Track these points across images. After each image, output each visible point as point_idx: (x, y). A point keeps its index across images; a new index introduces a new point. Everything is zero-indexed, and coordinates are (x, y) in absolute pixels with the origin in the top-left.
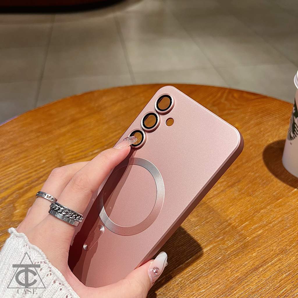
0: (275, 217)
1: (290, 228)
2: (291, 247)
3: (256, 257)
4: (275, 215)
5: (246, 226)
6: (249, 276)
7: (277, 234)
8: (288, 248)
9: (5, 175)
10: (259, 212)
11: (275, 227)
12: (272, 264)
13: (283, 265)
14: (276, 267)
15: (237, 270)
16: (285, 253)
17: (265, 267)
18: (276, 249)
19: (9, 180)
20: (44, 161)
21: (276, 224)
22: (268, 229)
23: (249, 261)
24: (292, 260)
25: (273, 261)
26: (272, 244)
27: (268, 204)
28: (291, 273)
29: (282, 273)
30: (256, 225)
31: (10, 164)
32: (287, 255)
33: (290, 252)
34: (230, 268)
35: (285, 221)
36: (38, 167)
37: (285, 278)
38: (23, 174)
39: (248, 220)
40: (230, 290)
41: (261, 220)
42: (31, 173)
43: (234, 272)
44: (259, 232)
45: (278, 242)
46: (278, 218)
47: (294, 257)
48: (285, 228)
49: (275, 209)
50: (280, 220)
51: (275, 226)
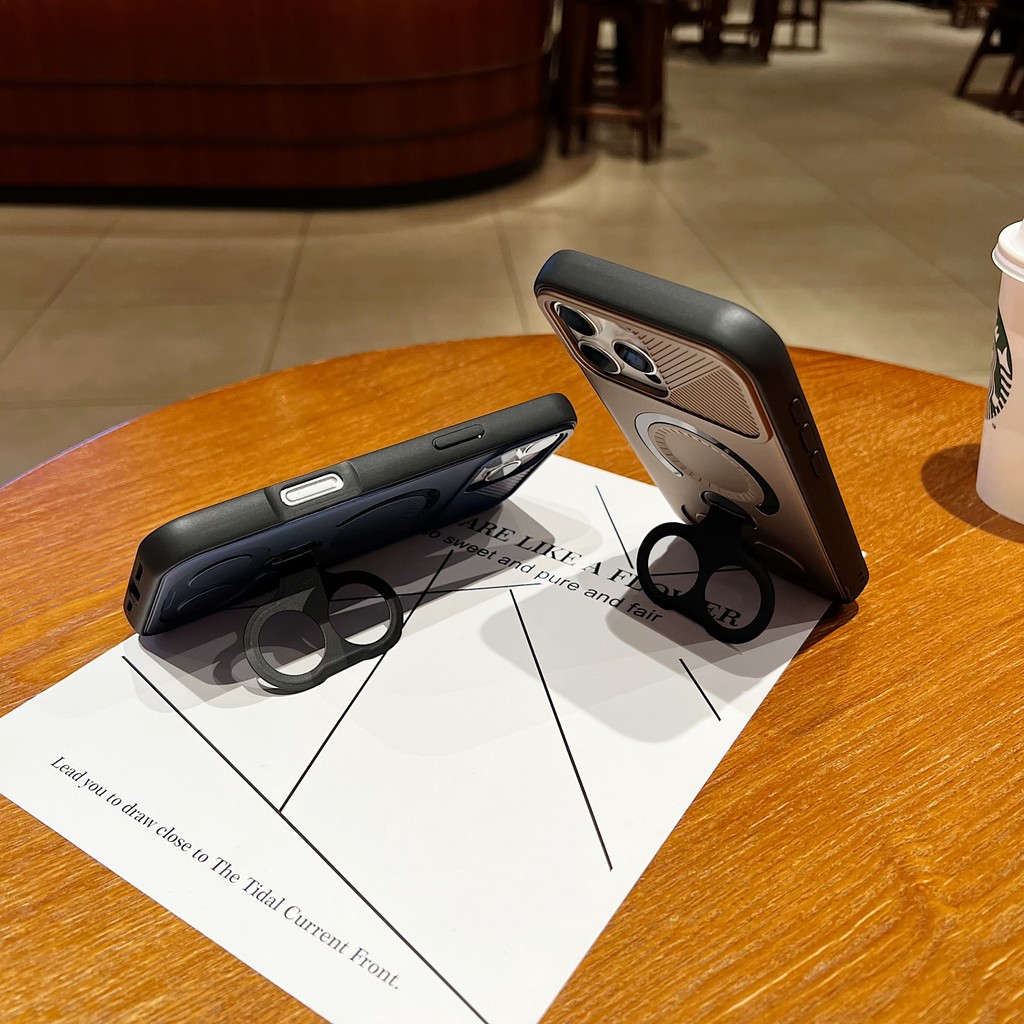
0: (882, 608)
1: (923, 629)
2: (927, 666)
8: (919, 668)
11: (884, 628)
13: (907, 701)
18: (888, 671)
23: (818, 696)
34: (769, 711)
35: (909, 615)
37: (914, 726)
47: (935, 687)
48: (909, 629)
50: (895, 613)
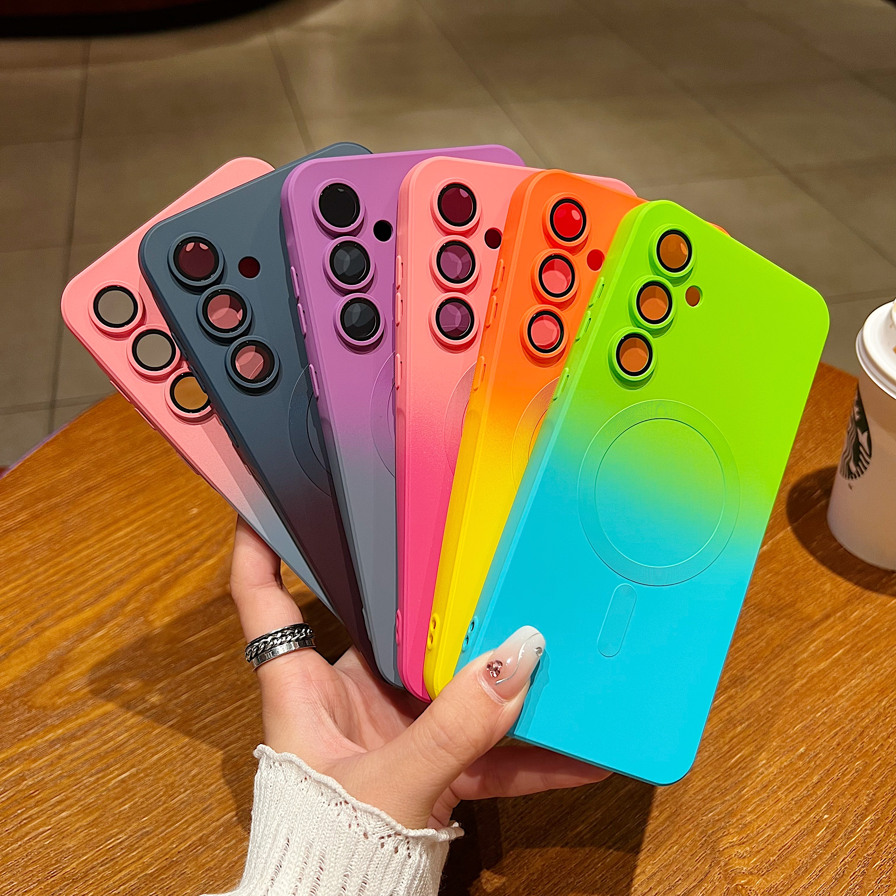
2: (753, 671)
9: (109, 551)
13: (736, 708)
16: (741, 683)
19: (120, 560)
20: (195, 511)
24: (753, 697)
28: (751, 723)
29: (734, 725)
31: (116, 521)
32: (745, 687)
33: (752, 681)
36: (184, 528)
37: (740, 733)
38: (152, 546)
42: (170, 541)
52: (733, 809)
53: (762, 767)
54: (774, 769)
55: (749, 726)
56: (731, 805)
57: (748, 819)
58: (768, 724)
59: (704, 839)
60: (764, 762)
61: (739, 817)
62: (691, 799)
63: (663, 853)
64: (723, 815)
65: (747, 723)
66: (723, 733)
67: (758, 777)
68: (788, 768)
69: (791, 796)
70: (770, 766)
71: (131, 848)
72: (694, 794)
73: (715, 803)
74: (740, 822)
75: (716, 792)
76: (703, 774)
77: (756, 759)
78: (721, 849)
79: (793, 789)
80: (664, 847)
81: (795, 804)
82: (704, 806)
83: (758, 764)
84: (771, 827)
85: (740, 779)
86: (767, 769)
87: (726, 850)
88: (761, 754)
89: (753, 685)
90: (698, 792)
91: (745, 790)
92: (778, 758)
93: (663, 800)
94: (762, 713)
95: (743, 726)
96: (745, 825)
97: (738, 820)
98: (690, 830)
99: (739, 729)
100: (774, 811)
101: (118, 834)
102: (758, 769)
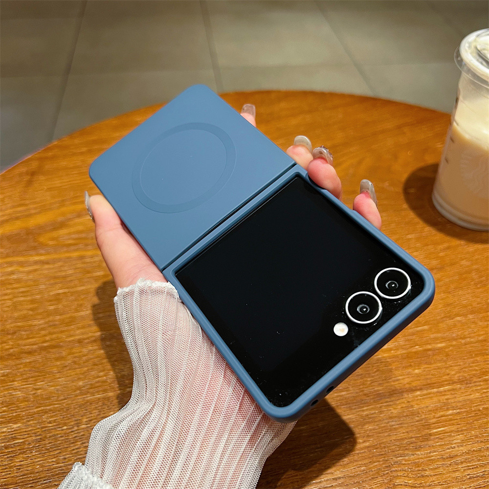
3: (418, 375)
4: (475, 330)
5: (421, 331)
6: (395, 395)
7: (466, 356)
10: (452, 319)
12: (438, 392)
14: (443, 397)
15: (380, 382)
16: (467, 384)
17: (425, 392)
21: (471, 343)
22: (454, 345)
24: (472, 396)
25: (442, 388)
26: (451, 366)
27: (472, 312)
28: (462, 412)
29: (448, 408)
30: (439, 335)
32: (468, 387)
33: (475, 386)
39: (429, 325)
40: (359, 403)
41: (449, 329)
43: (376, 384)
44: (440, 345)
45: (462, 367)
46: (479, 335)
49: (481, 322)
51: (468, 344)
52: (418, 462)
53: (455, 444)
54: (464, 449)
55: (459, 413)
56: (418, 459)
57: (427, 473)
58: (475, 418)
59: (387, 472)
60: (459, 441)
61: (420, 469)
62: (391, 442)
63: (353, 468)
64: (409, 462)
65: (458, 411)
66: (437, 410)
67: (449, 449)
68: (475, 453)
69: (469, 472)
70: (462, 446)
71: (43, 329)
72: (394, 440)
73: (406, 452)
74: (420, 472)
75: (412, 445)
76: (407, 430)
77: (454, 436)
78: (396, 484)
79: (473, 468)
80: (355, 464)
81: (469, 479)
82: (398, 450)
83: (453, 441)
84: (443, 486)
85: (435, 445)
86: (458, 446)
87: (400, 486)
88: (459, 435)
89: (474, 389)
90: (398, 440)
91: (435, 453)
92: (471, 443)
93: (370, 434)
94: (473, 409)
95: (455, 411)
96: (423, 476)
97: (420, 470)
98: (379, 461)
99: (450, 412)
100: (450, 476)
101: (41, 319)
102: (452, 444)
